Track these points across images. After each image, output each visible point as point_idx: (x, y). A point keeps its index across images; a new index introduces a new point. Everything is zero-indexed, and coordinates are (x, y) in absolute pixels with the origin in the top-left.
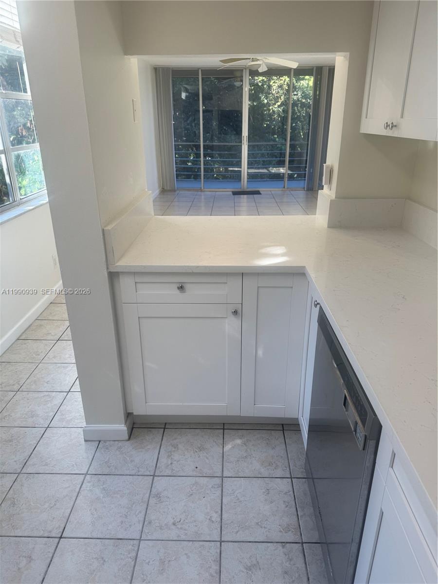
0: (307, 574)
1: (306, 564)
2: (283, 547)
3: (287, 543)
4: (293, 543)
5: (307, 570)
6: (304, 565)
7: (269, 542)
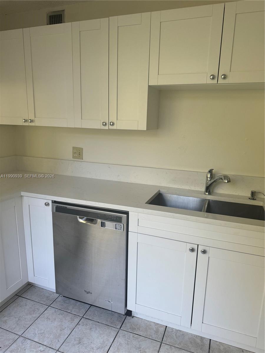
0: (96, 321)
1: (92, 320)
2: (79, 325)
3: (78, 323)
4: (80, 320)
5: (95, 321)
6: (92, 321)
7: (73, 329)
